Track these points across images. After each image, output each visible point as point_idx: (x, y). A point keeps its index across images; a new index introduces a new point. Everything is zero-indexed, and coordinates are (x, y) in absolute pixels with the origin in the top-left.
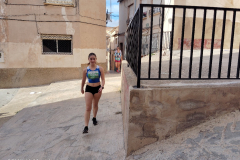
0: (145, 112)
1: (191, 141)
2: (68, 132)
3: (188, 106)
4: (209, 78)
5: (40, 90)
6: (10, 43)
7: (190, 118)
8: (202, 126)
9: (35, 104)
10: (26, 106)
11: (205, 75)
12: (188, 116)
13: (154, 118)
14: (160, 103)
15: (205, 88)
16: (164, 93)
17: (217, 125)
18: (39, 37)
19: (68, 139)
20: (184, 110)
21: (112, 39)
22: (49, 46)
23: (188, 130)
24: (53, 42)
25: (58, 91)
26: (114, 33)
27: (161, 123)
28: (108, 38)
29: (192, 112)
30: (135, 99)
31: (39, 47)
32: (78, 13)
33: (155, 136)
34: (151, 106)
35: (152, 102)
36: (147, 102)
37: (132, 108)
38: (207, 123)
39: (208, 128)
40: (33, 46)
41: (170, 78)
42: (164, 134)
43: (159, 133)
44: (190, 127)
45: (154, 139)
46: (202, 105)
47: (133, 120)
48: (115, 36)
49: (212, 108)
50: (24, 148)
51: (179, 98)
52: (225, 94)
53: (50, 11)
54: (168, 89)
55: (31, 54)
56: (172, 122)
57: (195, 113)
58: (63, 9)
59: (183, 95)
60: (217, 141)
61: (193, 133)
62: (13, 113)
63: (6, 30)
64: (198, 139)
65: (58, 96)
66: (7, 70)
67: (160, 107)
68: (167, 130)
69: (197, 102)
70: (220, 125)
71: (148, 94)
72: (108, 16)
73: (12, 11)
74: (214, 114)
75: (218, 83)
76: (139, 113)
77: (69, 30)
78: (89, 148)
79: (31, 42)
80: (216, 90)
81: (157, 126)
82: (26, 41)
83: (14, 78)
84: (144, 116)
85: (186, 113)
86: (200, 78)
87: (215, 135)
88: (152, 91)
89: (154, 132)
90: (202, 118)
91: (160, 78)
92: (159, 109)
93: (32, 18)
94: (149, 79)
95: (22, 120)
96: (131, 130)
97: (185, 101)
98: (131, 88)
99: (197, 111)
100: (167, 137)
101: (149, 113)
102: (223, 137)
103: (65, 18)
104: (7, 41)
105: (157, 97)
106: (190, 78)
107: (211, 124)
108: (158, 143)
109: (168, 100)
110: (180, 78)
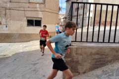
0: (73, 59)
1: (97, 76)
2: (35, 66)
3: (97, 57)
4: (109, 42)
5: (25, 44)
6: (12, 21)
8: (104, 68)
9: (21, 51)
10: (17, 52)
11: (106, 40)
12: (96, 62)
13: (77, 62)
14: (81, 54)
15: (106, 48)
16: (83, 49)
17: (112, 68)
18: (25, 18)
19: (35, 70)
20: (94, 59)
21: (62, 20)
22: (30, 23)
23: (96, 70)
24: (32, 21)
25: (33, 45)
27: (81, 65)
31: (26, 23)
32: (45, 7)
33: (78, 72)
34: (76, 56)
35: (77, 54)
36: (74, 54)
38: (107, 66)
40: (22, 23)
41: (87, 42)
42: (83, 71)
43: (80, 70)
44: (97, 68)
45: (77, 74)
46: (104, 56)
48: (63, 18)
49: (110, 59)
50: (12, 74)
51: (91, 53)
52: (117, 51)
53: (31, 6)
54: (86, 48)
55: (21, 26)
56: (87, 65)
57: (100, 61)
58: (38, 5)
59: (94, 51)
60: (111, 77)
61: (98, 72)
62: (11, 55)
63: (10, 15)
64: (101, 75)
65: (33, 47)
66: (10, 34)
67: (81, 57)
68: (85, 69)
69: (101, 55)
70: (114, 68)
71: (75, 49)
72: (60, 9)
73: (13, 5)
74: (110, 62)
76: (69, 59)
77: (40, 15)
78: (44, 76)
79: (21, 21)
80: (112, 49)
81: (79, 67)
82: (19, 20)
83: (13, 38)
84: (72, 61)
85: (95, 60)
86: (103, 42)
87: (111, 74)
88: (77, 48)
89: (77, 70)
90: (104, 64)
91: (81, 41)
92: (80, 58)
93: (22, 9)
94: (76, 41)
95: (14, 59)
99: (102, 60)
100: (84, 73)
101: (75, 60)
102: (115, 75)
103: (38, 9)
104: (10, 20)
105: (79, 52)
106: (98, 42)
107: (108, 68)
108: (79, 76)
109: (85, 53)
110: (92, 42)
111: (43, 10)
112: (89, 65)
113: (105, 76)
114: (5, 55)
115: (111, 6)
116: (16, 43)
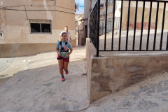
0: (102, 74)
1: (134, 93)
2: (50, 87)
3: (132, 69)
4: (147, 50)
5: (29, 59)
6: (8, 26)
7: (133, 78)
8: (142, 83)
9: (26, 68)
10: (20, 70)
11: (144, 47)
12: (132, 76)
13: (108, 78)
14: (112, 67)
15: (144, 57)
16: (115, 61)
17: (153, 82)
18: (28, 22)
19: (50, 93)
20: (129, 72)
21: (80, 23)
22: (36, 28)
23: (132, 86)
24: (38, 25)
27: (113, 81)
28: (76, 22)
29: (135, 74)
30: (95, 65)
31: (28, 28)
32: (55, 4)
33: (109, 90)
34: (106, 70)
35: (107, 67)
36: (103, 67)
37: (93, 71)
38: (146, 81)
39: (146, 85)
40: (24, 28)
41: (119, 50)
42: (116, 89)
43: (112, 88)
44: (133, 84)
45: (108, 92)
46: (142, 69)
47: (94, 79)
48: (81, 20)
49: (149, 71)
51: (126, 64)
52: (158, 61)
53: (35, 3)
54: (118, 58)
55: (23, 33)
56: (121, 81)
57: (137, 74)
59: (128, 62)
60: (152, 94)
61: (135, 88)
62: (11, 75)
63: (5, 17)
64: (139, 92)
65: (42, 63)
66: (7, 45)
67: (113, 70)
68: (118, 86)
69: (138, 66)
70: (155, 83)
71: (105, 61)
72: (76, 7)
74: (150, 75)
75: (154, 54)
76: (98, 74)
77: (49, 16)
78: (64, 99)
79: (22, 25)
80: (153, 58)
81: (111, 84)
82: (19, 25)
83: (11, 50)
84: (101, 77)
85: (131, 74)
86: (140, 50)
87: (151, 90)
88: (107, 60)
89: (108, 87)
90: (142, 78)
91: (112, 50)
92: (111, 72)
93: (23, 8)
94: (105, 50)
95: (18, 80)
96: (92, 86)
97: (130, 66)
98: (92, 57)
99: (139, 73)
100: (118, 91)
101: (105, 74)
102: (156, 91)
103: (46, 8)
104: (6, 25)
105: (110, 64)
106: (133, 50)
107: (148, 82)
108: (111, 95)
109: (118, 66)
110: (126, 50)
111: (53, 8)
112: (123, 80)
113: (145, 93)
114: (3, 76)
116: (16, 58)
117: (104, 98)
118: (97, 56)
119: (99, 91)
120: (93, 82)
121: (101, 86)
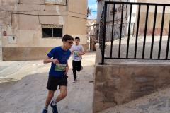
0: (107, 83)
1: (142, 107)
3: (141, 80)
4: (159, 59)
5: (39, 63)
6: (21, 30)
7: (142, 89)
8: (152, 96)
9: (35, 72)
10: (29, 74)
12: (140, 87)
13: (114, 88)
14: (119, 76)
15: (154, 67)
16: (122, 69)
17: (164, 95)
18: (40, 26)
20: (137, 83)
21: (92, 28)
22: (47, 32)
23: (141, 98)
24: (50, 30)
26: (94, 23)
27: (119, 92)
28: (89, 27)
29: (144, 84)
30: (99, 73)
31: (41, 33)
32: (67, 10)
33: (114, 102)
34: (112, 79)
35: (113, 76)
36: (108, 76)
37: (97, 79)
38: (156, 93)
39: (155, 97)
40: (36, 33)
41: (127, 58)
42: (122, 100)
43: (118, 99)
44: (142, 95)
45: (113, 104)
46: (152, 79)
47: (97, 88)
49: (160, 82)
50: (23, 104)
51: (133, 74)
53: (48, 8)
54: (125, 67)
55: (35, 38)
56: (128, 92)
57: (146, 86)
58: (57, 7)
59: (137, 72)
60: (162, 108)
61: (144, 101)
62: (20, 79)
63: (18, 21)
64: (148, 106)
66: (18, 48)
67: (119, 79)
68: (124, 98)
69: (148, 77)
70: (166, 95)
71: (110, 69)
72: (88, 12)
73: (22, 8)
74: (161, 87)
76: (102, 84)
77: (61, 21)
78: (67, 107)
79: (35, 30)
80: (164, 68)
81: (117, 94)
82: (31, 29)
83: (23, 54)
84: (106, 86)
85: (139, 85)
86: (151, 58)
87: (161, 103)
88: (113, 68)
89: (114, 98)
90: (152, 90)
91: (119, 58)
92: (118, 81)
93: (35, 13)
94: (111, 58)
95: (25, 84)
96: (96, 96)
97: (138, 76)
98: (97, 65)
99: (148, 84)
100: (124, 102)
101: (110, 84)
102: (167, 105)
103: (58, 13)
104: (19, 29)
105: (117, 72)
106: (143, 58)
107: (159, 95)
108: (117, 107)
109: (125, 75)
110: (135, 58)
111: (65, 14)
112: (130, 91)
113: (154, 107)
114: (12, 79)
115: (162, 7)
116: (26, 62)
117: (109, 110)
118: (103, 63)
119: (104, 102)
120: (97, 92)
121: (106, 96)
